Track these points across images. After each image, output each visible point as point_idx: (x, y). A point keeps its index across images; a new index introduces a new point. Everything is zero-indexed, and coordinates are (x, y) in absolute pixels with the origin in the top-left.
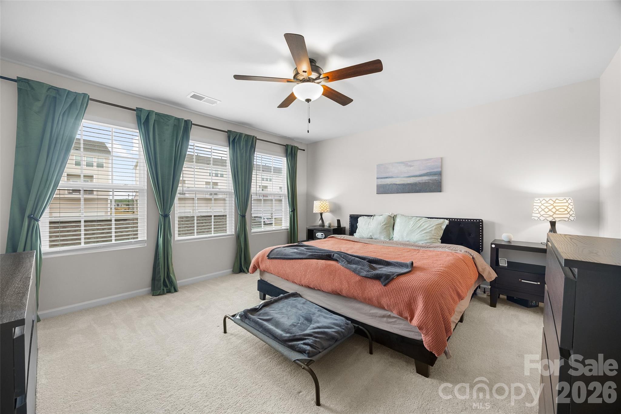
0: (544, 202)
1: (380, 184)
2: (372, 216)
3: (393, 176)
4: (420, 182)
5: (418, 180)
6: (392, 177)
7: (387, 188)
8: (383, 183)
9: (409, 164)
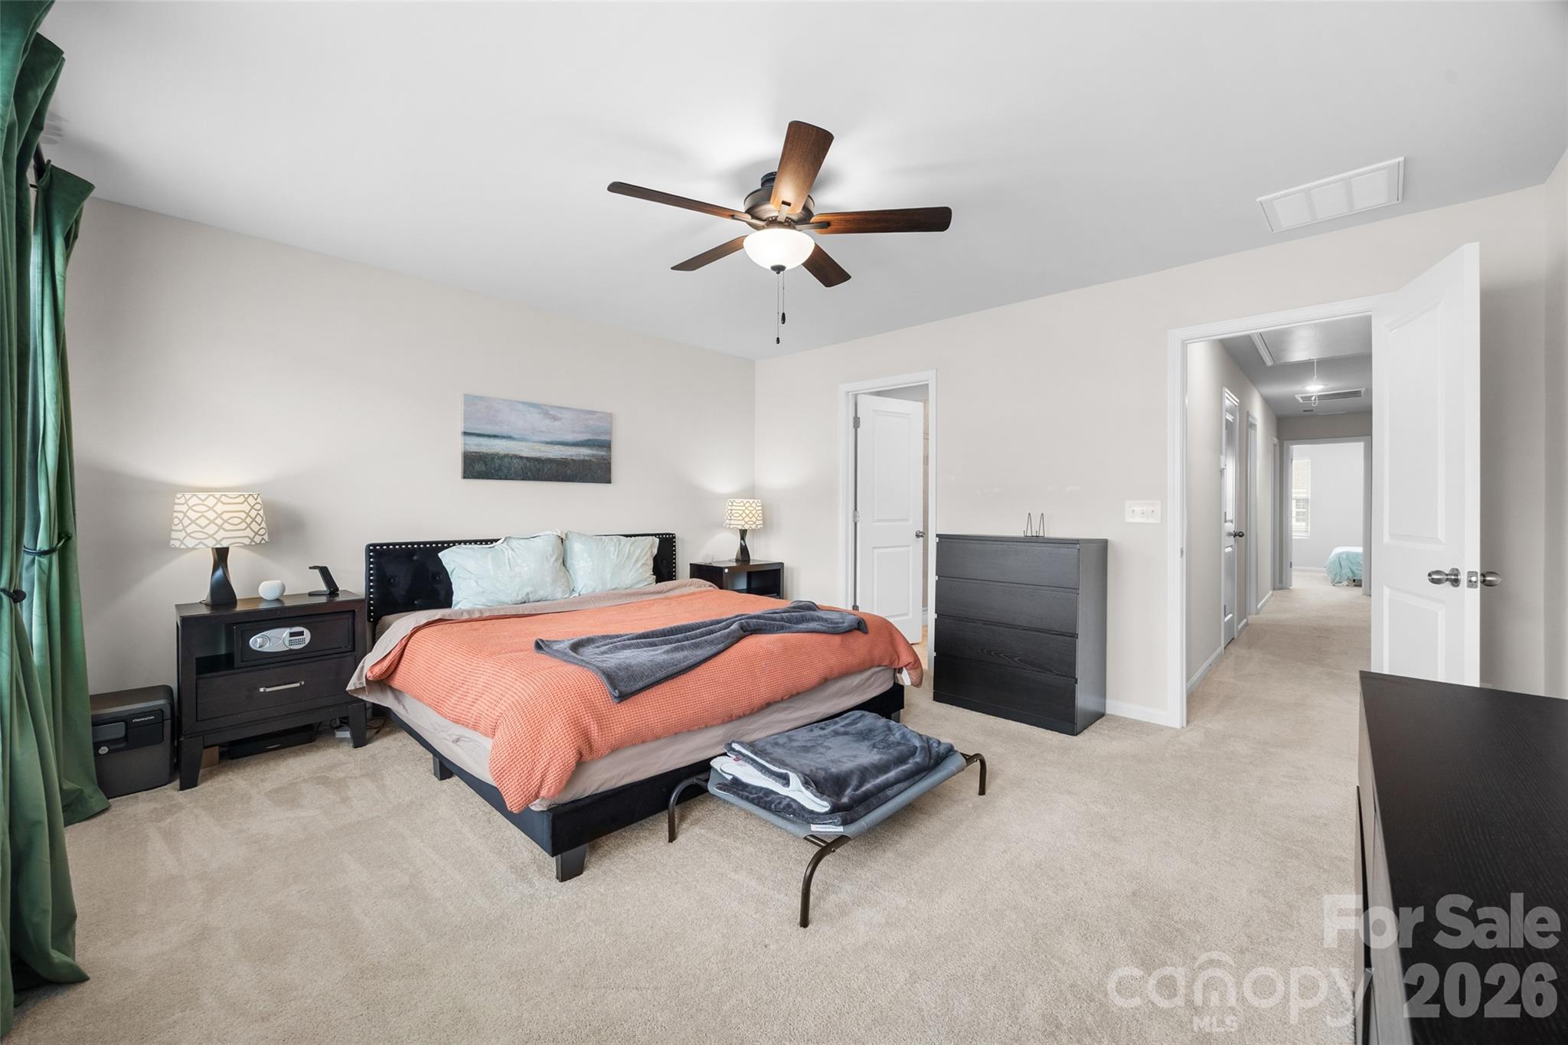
0: (747, 505)
1: (476, 453)
2: (492, 541)
3: (514, 436)
4: (574, 458)
5: (570, 453)
6: (509, 438)
7: (497, 465)
8: (484, 450)
9: (552, 412)
